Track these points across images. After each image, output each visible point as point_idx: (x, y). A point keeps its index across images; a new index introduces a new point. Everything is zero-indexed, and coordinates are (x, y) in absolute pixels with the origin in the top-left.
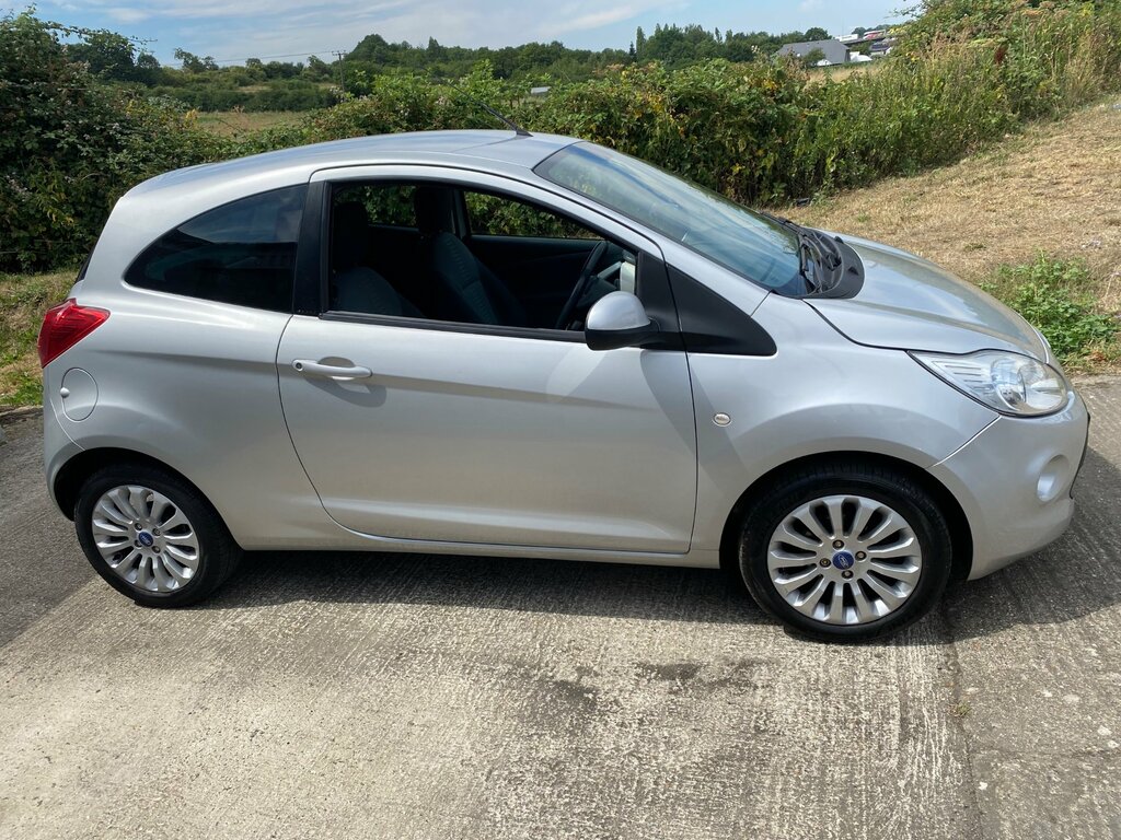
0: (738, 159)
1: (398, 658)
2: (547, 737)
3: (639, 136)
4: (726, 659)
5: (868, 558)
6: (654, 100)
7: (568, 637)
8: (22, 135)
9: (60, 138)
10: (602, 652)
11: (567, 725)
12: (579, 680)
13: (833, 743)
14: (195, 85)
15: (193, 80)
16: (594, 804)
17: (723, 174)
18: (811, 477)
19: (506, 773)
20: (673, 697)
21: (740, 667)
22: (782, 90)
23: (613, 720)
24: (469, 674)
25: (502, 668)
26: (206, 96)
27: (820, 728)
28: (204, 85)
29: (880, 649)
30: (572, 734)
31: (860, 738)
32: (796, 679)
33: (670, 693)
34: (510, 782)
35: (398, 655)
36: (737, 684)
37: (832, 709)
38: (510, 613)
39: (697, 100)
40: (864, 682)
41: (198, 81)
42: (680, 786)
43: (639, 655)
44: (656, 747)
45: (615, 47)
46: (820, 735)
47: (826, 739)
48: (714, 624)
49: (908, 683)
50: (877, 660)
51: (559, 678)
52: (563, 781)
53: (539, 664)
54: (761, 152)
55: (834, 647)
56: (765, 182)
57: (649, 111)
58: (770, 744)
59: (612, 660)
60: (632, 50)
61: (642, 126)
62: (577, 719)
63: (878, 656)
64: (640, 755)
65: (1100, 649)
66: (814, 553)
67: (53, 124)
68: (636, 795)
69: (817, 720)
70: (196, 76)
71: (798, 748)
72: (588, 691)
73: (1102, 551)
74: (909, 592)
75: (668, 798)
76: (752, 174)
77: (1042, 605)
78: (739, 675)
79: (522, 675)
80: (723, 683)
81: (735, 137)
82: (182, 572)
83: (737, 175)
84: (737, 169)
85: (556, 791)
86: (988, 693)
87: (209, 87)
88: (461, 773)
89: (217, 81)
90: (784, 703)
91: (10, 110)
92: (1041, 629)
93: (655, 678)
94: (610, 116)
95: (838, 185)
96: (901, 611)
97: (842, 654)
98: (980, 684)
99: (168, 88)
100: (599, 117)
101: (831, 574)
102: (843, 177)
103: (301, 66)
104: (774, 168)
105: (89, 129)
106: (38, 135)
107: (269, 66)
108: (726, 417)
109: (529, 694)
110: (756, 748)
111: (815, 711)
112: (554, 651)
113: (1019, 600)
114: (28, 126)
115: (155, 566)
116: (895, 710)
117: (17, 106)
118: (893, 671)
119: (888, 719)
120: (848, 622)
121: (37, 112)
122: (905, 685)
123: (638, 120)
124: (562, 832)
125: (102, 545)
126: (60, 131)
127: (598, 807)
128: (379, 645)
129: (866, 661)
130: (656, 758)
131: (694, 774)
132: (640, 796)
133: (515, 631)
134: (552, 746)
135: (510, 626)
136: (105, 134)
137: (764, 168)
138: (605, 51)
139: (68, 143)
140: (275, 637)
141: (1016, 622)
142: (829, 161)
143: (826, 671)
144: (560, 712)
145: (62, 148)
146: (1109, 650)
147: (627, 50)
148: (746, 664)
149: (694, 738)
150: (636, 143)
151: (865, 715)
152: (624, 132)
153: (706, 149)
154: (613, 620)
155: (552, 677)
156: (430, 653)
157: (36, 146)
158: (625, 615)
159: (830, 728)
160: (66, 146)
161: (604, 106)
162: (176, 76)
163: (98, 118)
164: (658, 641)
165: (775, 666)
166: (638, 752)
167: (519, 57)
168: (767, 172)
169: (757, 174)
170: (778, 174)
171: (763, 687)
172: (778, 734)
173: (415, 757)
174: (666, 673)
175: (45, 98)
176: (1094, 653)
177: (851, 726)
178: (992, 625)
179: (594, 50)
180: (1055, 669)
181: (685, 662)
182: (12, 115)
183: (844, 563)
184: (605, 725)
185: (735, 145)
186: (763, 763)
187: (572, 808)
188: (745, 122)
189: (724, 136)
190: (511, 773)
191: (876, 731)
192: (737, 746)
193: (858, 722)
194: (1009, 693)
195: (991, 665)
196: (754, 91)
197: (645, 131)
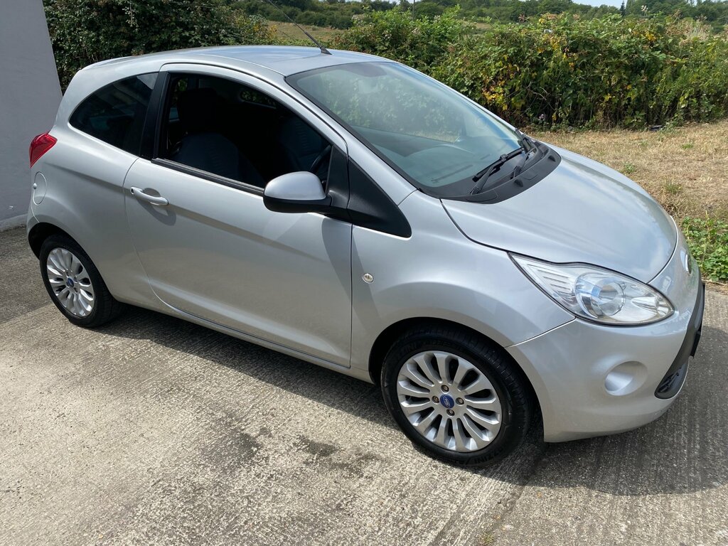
0: (610, 90)
1: (168, 391)
2: (208, 469)
3: (539, 66)
4: (358, 449)
5: (465, 405)
6: (555, 41)
7: (274, 405)
8: (172, 32)
9: (191, 36)
10: (286, 422)
11: (226, 465)
12: (256, 437)
13: (379, 534)
14: (329, 12)
15: (328, 8)
16: (199, 524)
17: (598, 100)
18: (427, 334)
19: (167, 484)
20: (304, 466)
21: (362, 458)
22: (659, 41)
23: (256, 469)
24: (198, 413)
25: (219, 415)
26: (333, 18)
27: (380, 520)
28: (333, 12)
29: (468, 474)
30: (224, 471)
31: (400, 536)
32: (393, 478)
33: (304, 463)
34: (164, 492)
35: (172, 388)
36: (351, 470)
37: (398, 509)
38: (252, 380)
39: (586, 44)
40: (438, 495)
41: (331, 9)
42: (258, 530)
43: (306, 431)
44: (266, 497)
45: (609, 4)
46: (376, 525)
47: (377, 529)
48: (370, 422)
49: (468, 506)
50: (459, 481)
51: (247, 431)
52: (193, 501)
53: (242, 418)
54: (629, 87)
55: (437, 463)
56: (630, 110)
57: (549, 49)
58: (337, 520)
59: (287, 428)
60: (622, 7)
61: (542, 59)
62: (235, 463)
63: (462, 479)
64: (252, 500)
65: (631, 527)
66: (428, 391)
67: (190, 27)
68: (228, 527)
69: (382, 514)
70: (330, 6)
71: (353, 529)
72: (257, 446)
73: (698, 446)
74: (492, 438)
75: (245, 535)
76: (619, 102)
77: (613, 476)
78: (358, 464)
79: (226, 423)
80: (342, 466)
81: (610, 74)
82: (87, 306)
83: (607, 102)
84: (607, 98)
85: (184, 507)
86: (518, 533)
87: (336, 13)
88: (143, 476)
89: (342, 10)
90: (370, 494)
91: (168, 16)
92: (597, 496)
93: (303, 450)
94: (520, 51)
95: (687, 118)
96: (484, 451)
97: (437, 469)
98: (517, 526)
99: (312, 12)
100: (511, 50)
101: (439, 409)
102: (693, 112)
103: (395, 4)
104: (638, 99)
105: (208, 32)
106: (180, 33)
107: (374, 3)
108: (371, 277)
109: (220, 437)
110: (326, 519)
111: (386, 507)
112: (258, 412)
113: (599, 467)
114: (176, 28)
115: (75, 300)
116: (441, 525)
117: (171, 15)
118: (463, 495)
119: (431, 529)
120: (448, 448)
121: (182, 19)
122: (464, 507)
123: (540, 55)
124: (166, 536)
125: (52, 281)
126: (193, 32)
127: (199, 527)
128: (166, 379)
129: (451, 480)
130: (259, 505)
131: (273, 525)
132: (229, 528)
133: (246, 393)
134: (206, 476)
135: (246, 388)
136: (217, 35)
137: (629, 99)
138: (602, 7)
139: (195, 39)
140: (117, 359)
141: (582, 484)
142: (682, 99)
143: (417, 479)
144: (229, 454)
145: (192, 42)
146: (638, 530)
147: (619, 7)
148: (369, 457)
149: (294, 500)
150: (537, 71)
151: (418, 520)
152: (528, 62)
153: (587, 80)
154: (310, 401)
155: (243, 430)
156: (187, 393)
157: (178, 39)
158: (319, 400)
159: (386, 522)
160: (194, 41)
161: (516, 42)
162: (319, 5)
163: (215, 26)
164: (325, 424)
165: (386, 465)
166: (252, 497)
167: (539, 7)
168: (631, 103)
169: (623, 103)
170: (640, 105)
171: (366, 477)
172: (349, 515)
173: (127, 457)
174: (313, 447)
175: (190, 11)
176: (624, 527)
177: (401, 526)
178: (563, 481)
179: (594, 5)
180: (583, 531)
181: (331, 444)
182: (168, 19)
183: (449, 403)
184: (248, 472)
185: (610, 80)
186: (322, 533)
187: (184, 522)
188: (621, 63)
189: (602, 71)
190: (169, 486)
191: (416, 535)
192: (316, 514)
193: (409, 525)
194: (533, 539)
195: (537, 512)
196: (633, 40)
197: (543, 64)
